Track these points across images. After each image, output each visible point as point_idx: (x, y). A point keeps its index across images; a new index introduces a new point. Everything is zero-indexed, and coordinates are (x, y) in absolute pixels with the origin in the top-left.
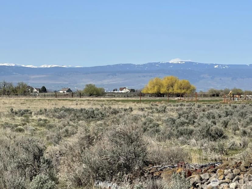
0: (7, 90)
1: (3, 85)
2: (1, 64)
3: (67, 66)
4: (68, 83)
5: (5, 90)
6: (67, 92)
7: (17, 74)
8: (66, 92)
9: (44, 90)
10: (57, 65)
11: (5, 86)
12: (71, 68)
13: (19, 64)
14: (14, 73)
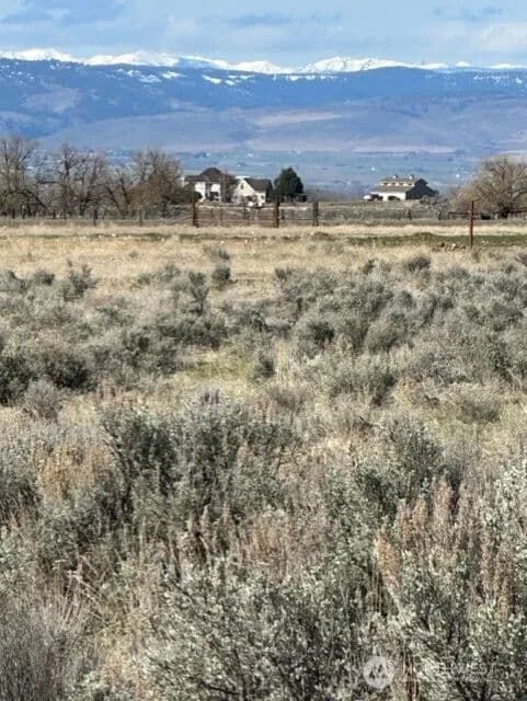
0: (81, 187)
1: (62, 169)
2: (110, 57)
3: (446, 66)
4: (450, 150)
5: (67, 192)
6: (408, 198)
7: (188, 105)
8: (402, 196)
9: (288, 188)
10: (396, 61)
11: (72, 171)
12: (463, 77)
13: (198, 58)
14: (175, 105)
